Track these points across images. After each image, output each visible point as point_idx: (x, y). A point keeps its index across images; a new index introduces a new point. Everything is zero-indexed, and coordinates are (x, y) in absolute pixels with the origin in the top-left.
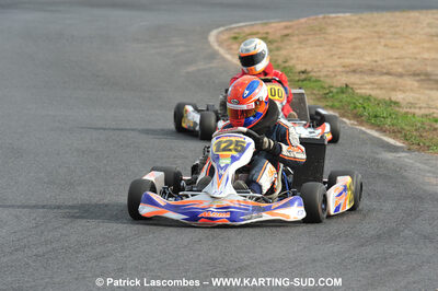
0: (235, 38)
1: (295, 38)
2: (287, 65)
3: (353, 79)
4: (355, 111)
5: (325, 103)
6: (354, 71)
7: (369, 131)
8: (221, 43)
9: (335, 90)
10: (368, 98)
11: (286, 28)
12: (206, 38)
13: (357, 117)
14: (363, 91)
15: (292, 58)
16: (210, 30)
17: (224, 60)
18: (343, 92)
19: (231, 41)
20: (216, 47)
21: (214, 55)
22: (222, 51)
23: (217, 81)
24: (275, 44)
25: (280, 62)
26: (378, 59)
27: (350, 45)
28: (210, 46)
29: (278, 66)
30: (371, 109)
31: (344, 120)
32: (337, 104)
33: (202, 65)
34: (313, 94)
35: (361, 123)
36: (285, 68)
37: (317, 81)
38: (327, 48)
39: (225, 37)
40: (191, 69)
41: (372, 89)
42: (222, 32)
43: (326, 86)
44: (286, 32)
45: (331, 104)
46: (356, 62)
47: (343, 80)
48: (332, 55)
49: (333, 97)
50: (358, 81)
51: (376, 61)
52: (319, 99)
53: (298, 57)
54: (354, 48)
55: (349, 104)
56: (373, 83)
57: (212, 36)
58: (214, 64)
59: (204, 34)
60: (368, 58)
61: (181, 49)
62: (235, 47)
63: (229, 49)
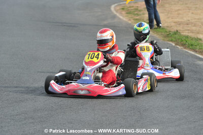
0: (123, 9)
3: (179, 28)
4: (182, 43)
5: (168, 39)
6: (180, 24)
7: (189, 52)
8: (117, 11)
9: (172, 33)
10: (187, 37)
12: (110, 9)
13: (183, 45)
14: (185, 34)
16: (111, 5)
17: (120, 19)
18: (175, 34)
19: (121, 10)
20: (115, 13)
21: (114, 17)
22: (118, 15)
26: (189, 19)
27: (176, 13)
28: (112, 13)
30: (190, 42)
31: (178, 46)
32: (174, 39)
34: (162, 34)
35: (185, 48)
37: (163, 29)
38: (166, 14)
39: (118, 8)
41: (189, 33)
42: (116, 6)
43: (168, 31)
45: (170, 39)
46: (180, 20)
47: (175, 29)
48: (168, 17)
49: (171, 36)
50: (181, 29)
51: (189, 20)
52: (165, 37)
54: (179, 14)
55: (179, 39)
56: (188, 30)
57: (112, 8)
58: (116, 20)
60: (185, 19)
62: (124, 13)
63: (121, 14)
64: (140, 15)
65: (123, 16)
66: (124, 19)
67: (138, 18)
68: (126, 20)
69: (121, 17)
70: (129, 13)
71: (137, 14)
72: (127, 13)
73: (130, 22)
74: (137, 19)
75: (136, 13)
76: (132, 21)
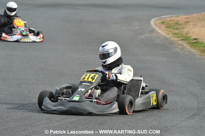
0: (163, 23)
1: (191, 23)
2: (187, 35)
8: (156, 25)
11: (187, 18)
12: (149, 23)
15: (190, 32)
16: (151, 19)
17: (158, 33)
19: (161, 24)
20: (154, 27)
21: (153, 31)
22: (157, 29)
23: (154, 43)
24: (182, 26)
25: (184, 34)
28: (151, 26)
29: (183, 36)
33: (147, 35)
36: (186, 37)
37: (201, 43)
39: (158, 22)
40: (143, 37)
42: (156, 20)
44: (187, 20)
53: (193, 32)
57: (152, 22)
58: (153, 35)
59: (149, 21)
61: (138, 27)
62: (163, 27)
63: (160, 28)
64: (180, 29)
65: (162, 30)
66: (163, 33)
67: (177, 32)
68: (165, 34)
69: (160, 31)
70: (168, 27)
71: (177, 28)
72: (166, 27)
73: (168, 36)
74: (176, 34)
75: (175, 27)
76: (171, 35)
